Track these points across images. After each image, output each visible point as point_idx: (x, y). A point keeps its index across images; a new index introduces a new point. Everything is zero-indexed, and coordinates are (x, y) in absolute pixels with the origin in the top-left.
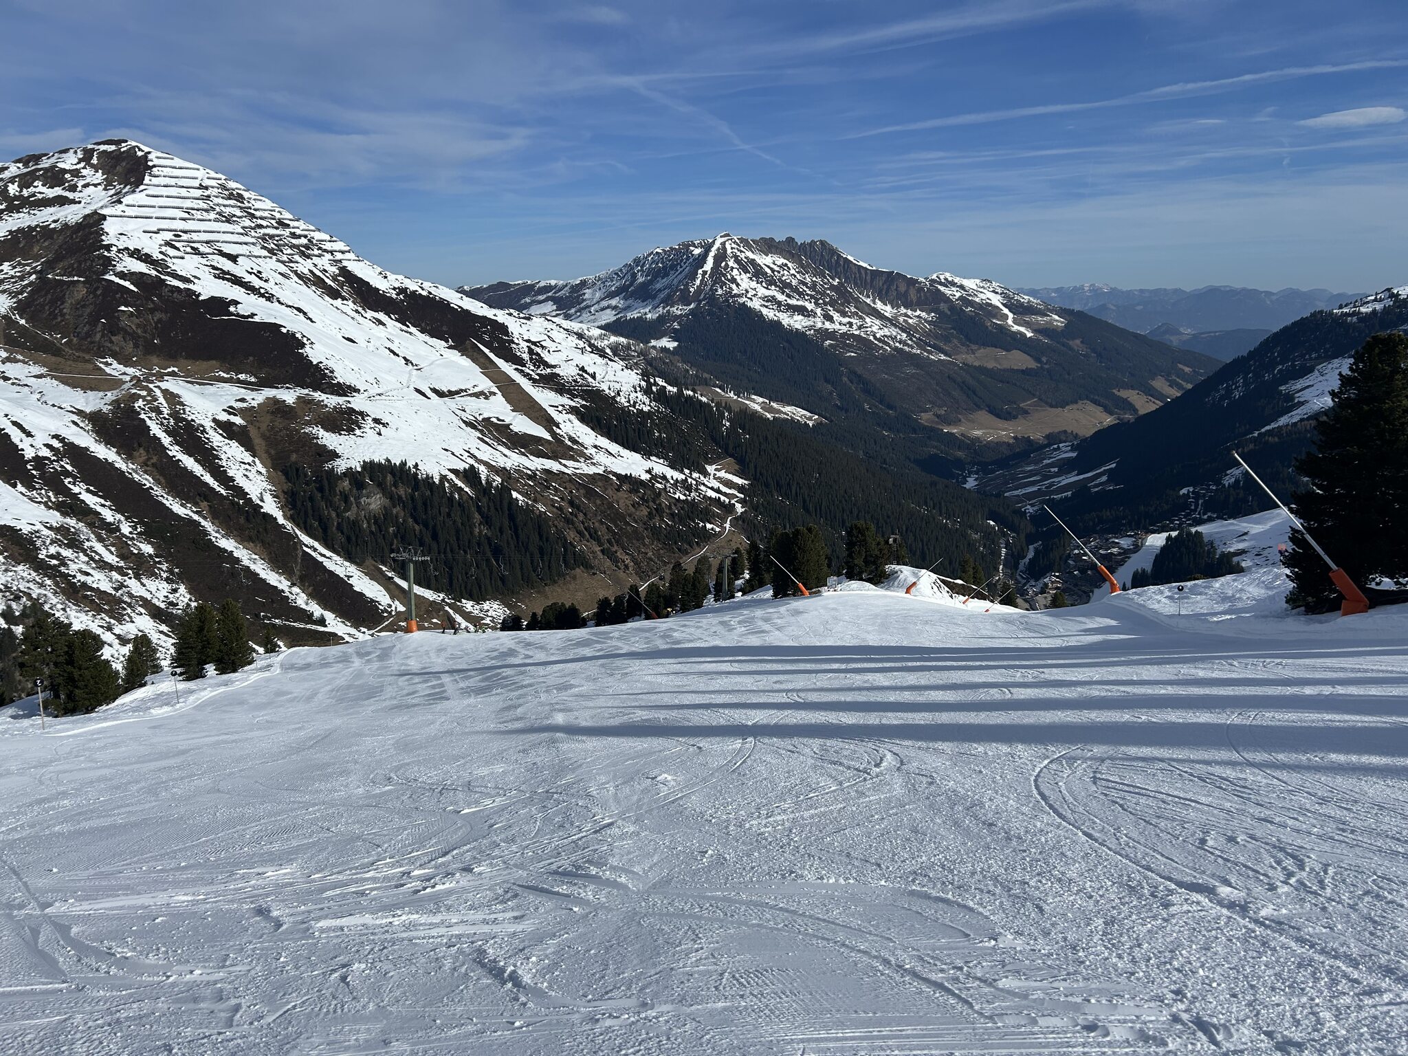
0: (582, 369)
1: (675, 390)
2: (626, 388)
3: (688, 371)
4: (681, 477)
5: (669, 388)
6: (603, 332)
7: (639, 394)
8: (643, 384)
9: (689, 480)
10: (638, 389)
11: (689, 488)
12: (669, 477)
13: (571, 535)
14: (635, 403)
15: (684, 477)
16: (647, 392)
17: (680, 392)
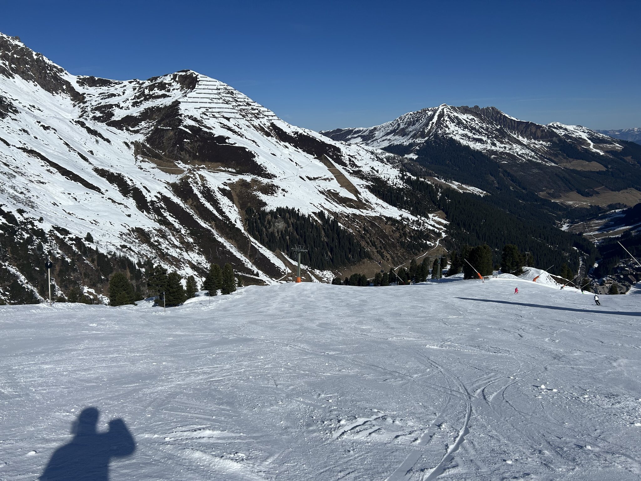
0: (373, 168)
1: (415, 178)
2: (392, 177)
3: (422, 169)
4: (416, 219)
5: (413, 177)
6: (383, 151)
7: (398, 180)
8: (401, 175)
9: (420, 221)
10: (398, 177)
11: (419, 224)
12: (410, 219)
13: (363, 243)
14: (396, 184)
15: (417, 219)
16: (402, 179)
17: (418, 179)
